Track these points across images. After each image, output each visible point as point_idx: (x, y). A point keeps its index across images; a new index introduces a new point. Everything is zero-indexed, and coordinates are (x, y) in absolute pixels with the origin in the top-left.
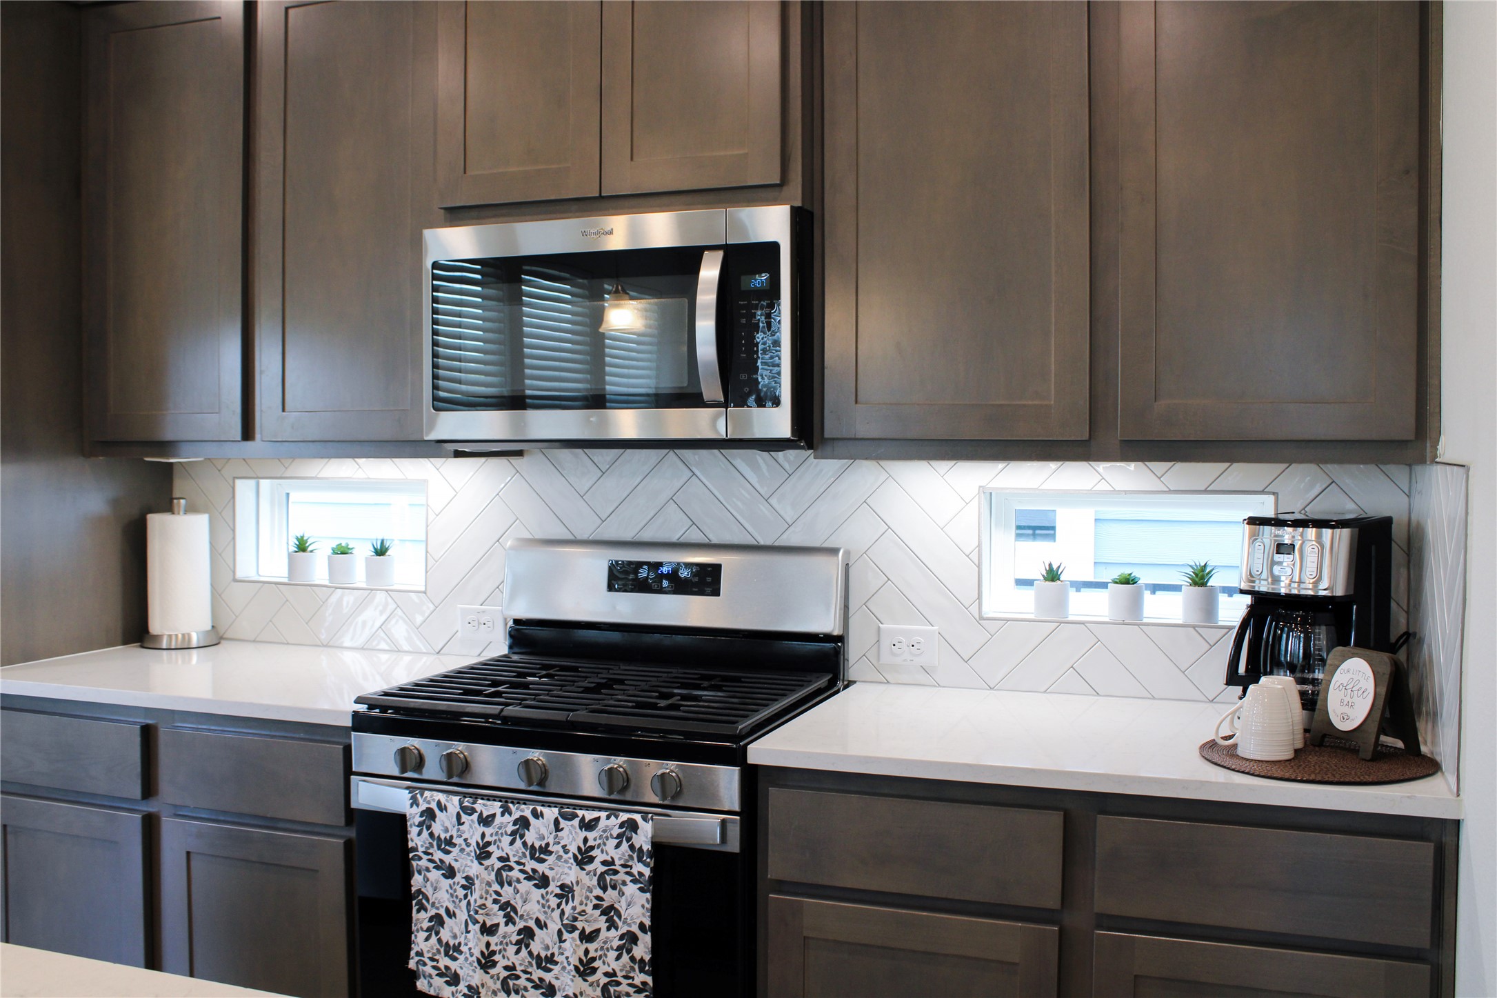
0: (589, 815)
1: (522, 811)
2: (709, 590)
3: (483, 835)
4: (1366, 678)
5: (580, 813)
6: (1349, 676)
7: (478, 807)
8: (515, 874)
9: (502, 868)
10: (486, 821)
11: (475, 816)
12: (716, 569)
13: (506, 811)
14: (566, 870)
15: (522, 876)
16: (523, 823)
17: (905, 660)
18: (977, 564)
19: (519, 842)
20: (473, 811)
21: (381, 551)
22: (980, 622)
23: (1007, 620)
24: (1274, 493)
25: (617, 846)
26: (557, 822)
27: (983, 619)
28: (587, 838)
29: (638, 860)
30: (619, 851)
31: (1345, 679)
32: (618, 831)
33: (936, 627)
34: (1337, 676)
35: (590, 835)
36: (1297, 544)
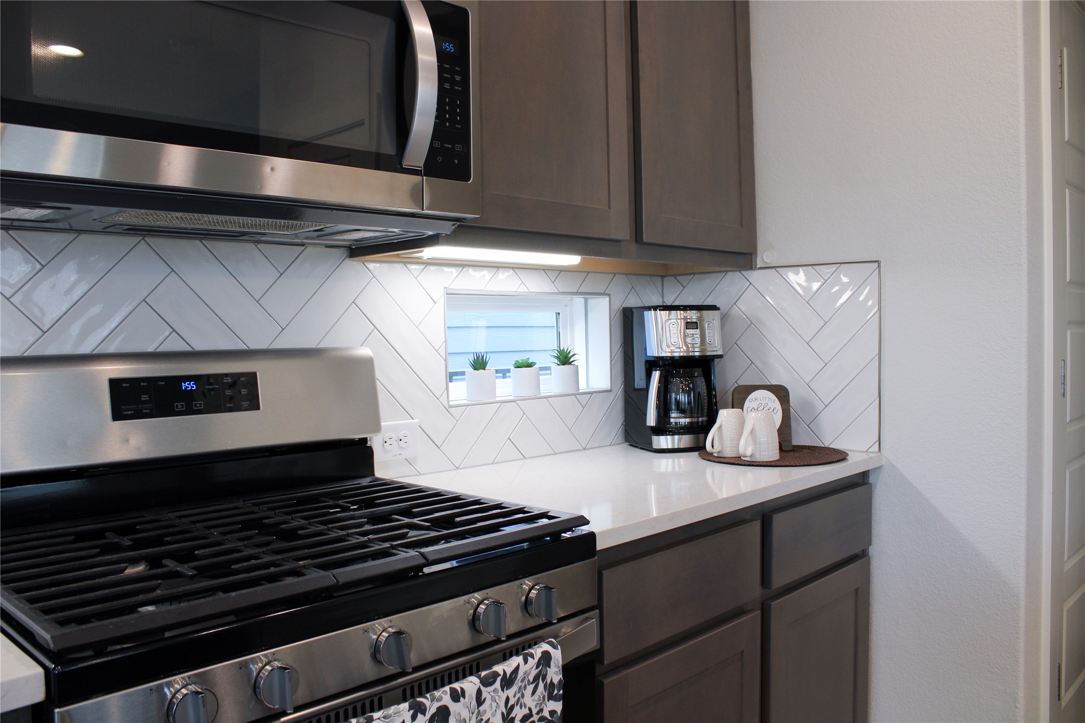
0: (509, 668)
2: (245, 404)
4: (772, 401)
6: (758, 402)
12: (252, 378)
17: (395, 455)
18: (444, 359)
22: (449, 410)
23: (467, 405)
24: (609, 295)
25: (534, 693)
26: (479, 692)
27: (451, 407)
28: (508, 699)
29: (551, 697)
30: (536, 697)
31: (755, 405)
32: (534, 672)
33: (416, 420)
34: (747, 404)
35: (510, 692)
36: (698, 322)
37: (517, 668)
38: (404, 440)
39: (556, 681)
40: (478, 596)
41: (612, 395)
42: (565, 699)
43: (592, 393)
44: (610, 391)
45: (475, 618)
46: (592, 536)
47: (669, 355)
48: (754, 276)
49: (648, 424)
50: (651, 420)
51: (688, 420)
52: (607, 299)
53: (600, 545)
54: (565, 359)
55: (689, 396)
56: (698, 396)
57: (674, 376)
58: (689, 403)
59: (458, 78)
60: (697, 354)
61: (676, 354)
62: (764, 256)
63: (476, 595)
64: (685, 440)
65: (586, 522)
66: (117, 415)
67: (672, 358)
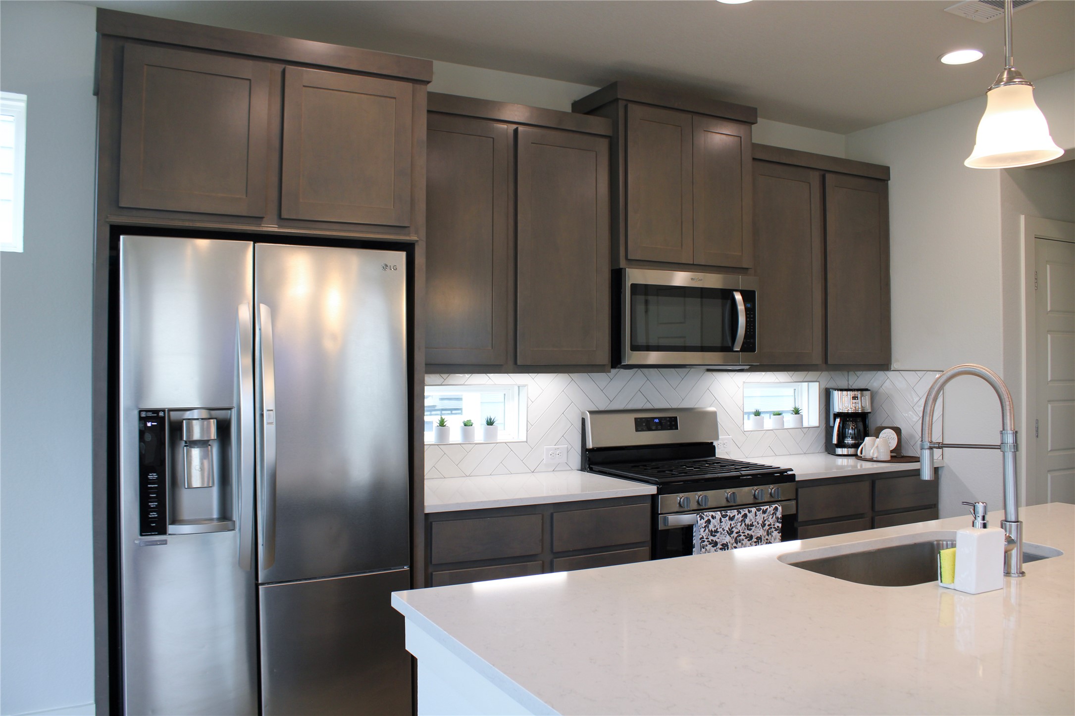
0: (765, 508)
1: (745, 511)
2: (674, 427)
3: (731, 525)
4: (893, 434)
5: (762, 508)
6: (887, 434)
7: (728, 514)
8: (742, 537)
9: (737, 536)
10: (731, 519)
11: (727, 518)
12: (675, 419)
13: (739, 513)
14: (758, 531)
15: (744, 537)
16: (745, 516)
18: (743, 411)
19: (743, 524)
20: (727, 515)
21: (490, 423)
22: (744, 433)
23: (752, 431)
24: (819, 382)
25: (772, 518)
26: (756, 512)
27: (745, 431)
28: (764, 517)
29: (778, 522)
30: (773, 520)
31: (884, 435)
32: (772, 512)
33: (731, 437)
34: (881, 435)
35: (765, 515)
36: (859, 396)
37: (767, 509)
38: (726, 444)
39: (779, 517)
40: (756, 487)
41: (820, 429)
42: (782, 523)
43: (809, 428)
44: (818, 427)
45: (754, 495)
46: (794, 475)
47: (847, 411)
48: (889, 374)
49: (833, 443)
50: (835, 441)
51: (853, 442)
52: (818, 383)
53: (797, 479)
54: (797, 412)
55: (855, 431)
56: (859, 431)
57: (848, 421)
58: (854, 434)
59: (752, 316)
60: (860, 411)
61: (849, 411)
62: (895, 365)
63: (755, 487)
64: (851, 451)
65: (793, 470)
66: (637, 430)
67: (848, 413)
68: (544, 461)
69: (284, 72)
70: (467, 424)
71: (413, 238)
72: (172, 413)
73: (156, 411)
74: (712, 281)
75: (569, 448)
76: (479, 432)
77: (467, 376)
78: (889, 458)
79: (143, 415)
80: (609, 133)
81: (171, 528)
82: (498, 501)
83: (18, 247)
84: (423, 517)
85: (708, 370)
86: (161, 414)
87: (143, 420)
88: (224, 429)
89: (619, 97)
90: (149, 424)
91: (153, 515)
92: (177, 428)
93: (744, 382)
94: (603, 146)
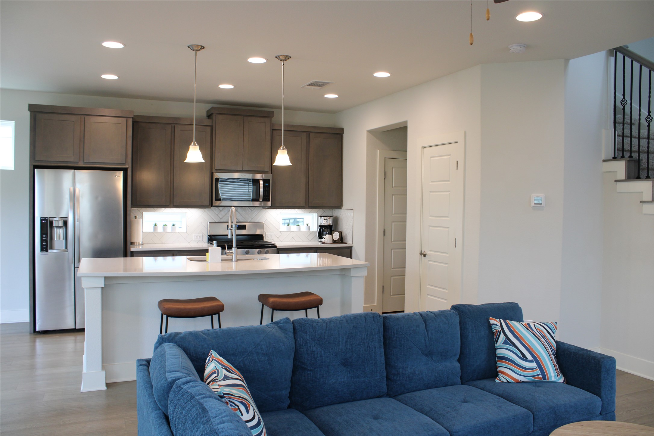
4: (338, 234)
21: (174, 225)
22: (280, 232)
31: (335, 234)
33: (274, 233)
34: (333, 234)
36: (327, 219)
44: (317, 231)
46: (276, 246)
47: (322, 225)
48: (342, 210)
52: (317, 214)
53: (278, 247)
56: (328, 233)
57: (324, 229)
59: (268, 189)
60: (327, 225)
62: (344, 207)
63: (258, 249)
68: (193, 239)
69: (85, 118)
70: (165, 225)
71: (127, 166)
72: (50, 218)
73: (45, 218)
74: (249, 176)
75: (204, 235)
76: (169, 229)
77: (164, 209)
78: (332, 243)
79: (42, 219)
80: (210, 125)
81: (49, 251)
82: (156, 248)
83: (13, 168)
84: (130, 252)
85: (263, 208)
86: (47, 219)
87: (41, 220)
88: (66, 223)
89: (213, 112)
90: (43, 221)
91: (44, 247)
92: (51, 223)
93: (280, 213)
94: (209, 129)
